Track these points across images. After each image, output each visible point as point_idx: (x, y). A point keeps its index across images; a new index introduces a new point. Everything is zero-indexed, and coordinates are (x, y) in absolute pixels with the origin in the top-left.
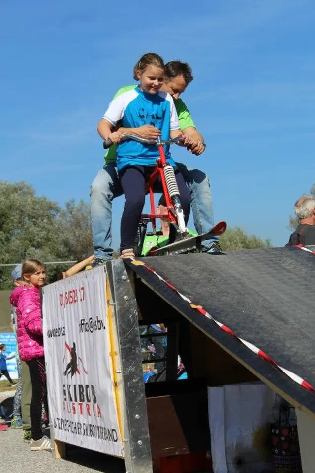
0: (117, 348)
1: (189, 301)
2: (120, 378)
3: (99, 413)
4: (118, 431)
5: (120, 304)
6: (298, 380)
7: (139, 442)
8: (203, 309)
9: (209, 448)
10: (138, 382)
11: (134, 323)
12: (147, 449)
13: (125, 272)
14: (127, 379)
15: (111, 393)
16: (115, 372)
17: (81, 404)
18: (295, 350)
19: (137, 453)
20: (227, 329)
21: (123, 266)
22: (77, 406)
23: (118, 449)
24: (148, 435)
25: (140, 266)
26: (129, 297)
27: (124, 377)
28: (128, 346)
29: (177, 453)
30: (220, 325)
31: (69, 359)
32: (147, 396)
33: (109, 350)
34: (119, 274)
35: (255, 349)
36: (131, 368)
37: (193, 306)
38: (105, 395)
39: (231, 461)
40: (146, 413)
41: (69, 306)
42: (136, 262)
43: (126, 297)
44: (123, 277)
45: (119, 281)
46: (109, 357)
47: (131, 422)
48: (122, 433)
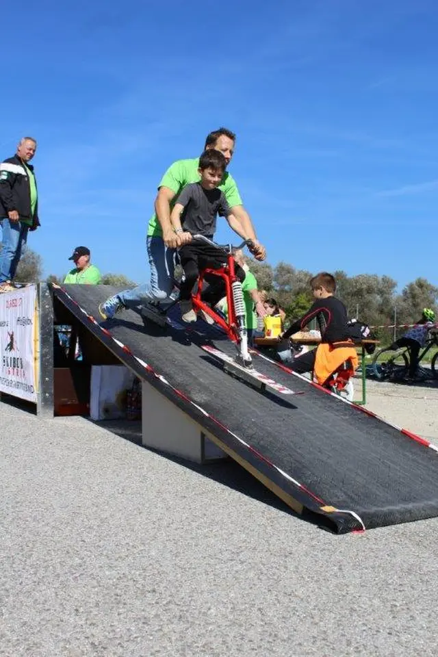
0: (38, 337)
1: (85, 313)
2: (38, 355)
3: (24, 375)
4: (35, 387)
5: (42, 310)
6: (145, 365)
7: (47, 395)
8: (94, 318)
9: (89, 401)
10: (49, 359)
11: (51, 322)
12: (52, 399)
13: (48, 291)
14: (43, 356)
15: (32, 363)
16: (36, 351)
17: (13, 369)
18: (145, 347)
19: (45, 400)
21: (48, 288)
22: (11, 370)
23: (33, 397)
24: (53, 391)
25: (57, 289)
26: (49, 306)
27: (41, 354)
28: (45, 336)
29: (69, 403)
30: (103, 329)
31: (9, 341)
32: (54, 367)
33: (33, 339)
34: (44, 292)
35: (122, 345)
36: (47, 350)
37: (87, 316)
38: (28, 364)
39: (101, 410)
40: (52, 378)
41: (12, 308)
42: (56, 286)
43: (47, 306)
44: (47, 294)
45: (44, 296)
46: (33, 342)
47: (43, 382)
48: (37, 388)
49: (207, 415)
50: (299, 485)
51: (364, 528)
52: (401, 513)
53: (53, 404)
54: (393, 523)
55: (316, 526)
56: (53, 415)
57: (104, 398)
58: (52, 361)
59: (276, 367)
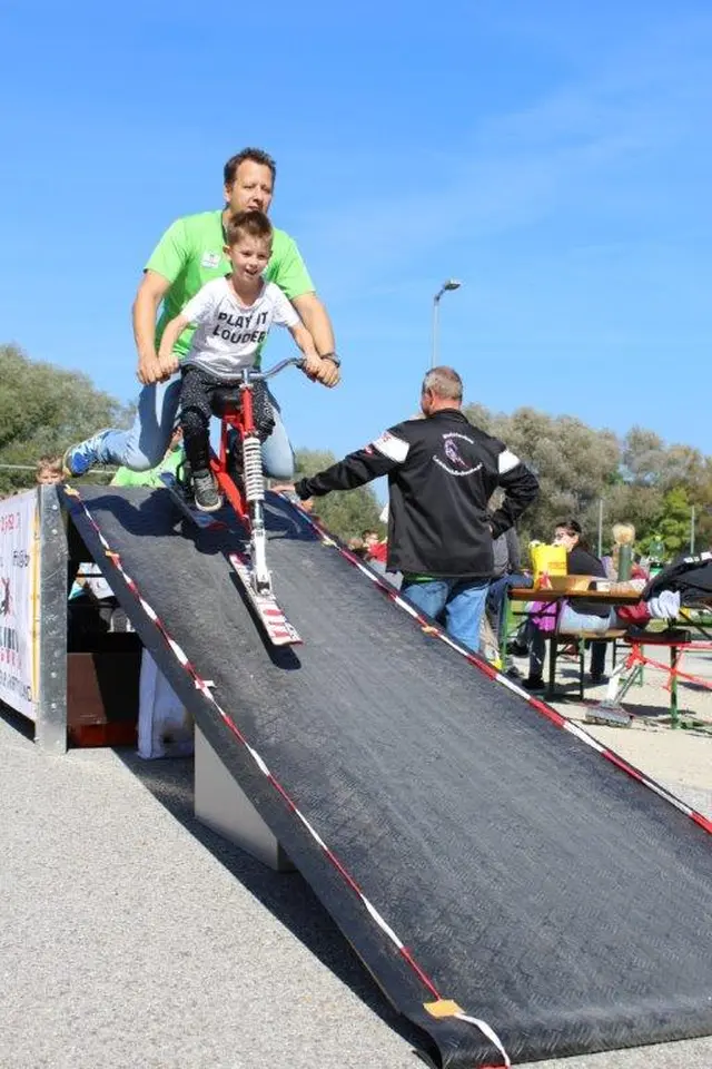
0: (39, 592)
1: (107, 547)
2: (38, 627)
3: (20, 664)
4: (32, 687)
5: (47, 539)
7: (53, 705)
8: (121, 560)
10: (59, 634)
11: (62, 562)
12: (63, 714)
13: (57, 501)
14: (46, 629)
15: (30, 644)
16: (35, 621)
17: (8, 652)
19: (50, 716)
20: (133, 586)
21: (56, 495)
22: (5, 652)
23: (30, 711)
24: (65, 698)
26: (59, 531)
27: (42, 626)
28: (52, 589)
29: (98, 722)
30: (129, 580)
32: (69, 651)
33: (31, 593)
34: (49, 503)
36: (53, 617)
37: (108, 554)
38: (24, 645)
39: (158, 737)
40: (65, 672)
41: (9, 532)
42: (70, 491)
43: (55, 531)
44: (55, 507)
45: (49, 510)
46: (31, 602)
47: (46, 682)
48: (36, 692)
49: (266, 772)
50: (400, 945)
51: (508, 1062)
52: (607, 1026)
53: (65, 725)
54: (584, 1050)
55: (413, 1048)
56: (64, 745)
57: (161, 715)
58: (64, 638)
59: (466, 662)
